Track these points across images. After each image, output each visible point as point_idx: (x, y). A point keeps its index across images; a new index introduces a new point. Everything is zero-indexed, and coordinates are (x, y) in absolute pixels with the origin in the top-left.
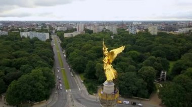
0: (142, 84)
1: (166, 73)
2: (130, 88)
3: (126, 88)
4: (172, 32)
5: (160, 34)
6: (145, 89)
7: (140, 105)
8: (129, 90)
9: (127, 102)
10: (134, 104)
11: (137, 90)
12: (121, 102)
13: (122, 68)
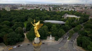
0: (20, 36)
1: (25, 28)
2: (15, 39)
3: (13, 40)
4: (16, 9)
5: (11, 11)
6: (22, 38)
7: (22, 45)
8: (14, 41)
9: (15, 47)
10: (19, 46)
11: (19, 40)
12: (12, 48)
13: (6, 31)
